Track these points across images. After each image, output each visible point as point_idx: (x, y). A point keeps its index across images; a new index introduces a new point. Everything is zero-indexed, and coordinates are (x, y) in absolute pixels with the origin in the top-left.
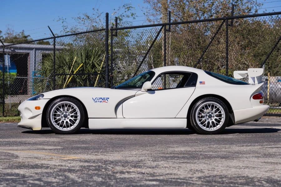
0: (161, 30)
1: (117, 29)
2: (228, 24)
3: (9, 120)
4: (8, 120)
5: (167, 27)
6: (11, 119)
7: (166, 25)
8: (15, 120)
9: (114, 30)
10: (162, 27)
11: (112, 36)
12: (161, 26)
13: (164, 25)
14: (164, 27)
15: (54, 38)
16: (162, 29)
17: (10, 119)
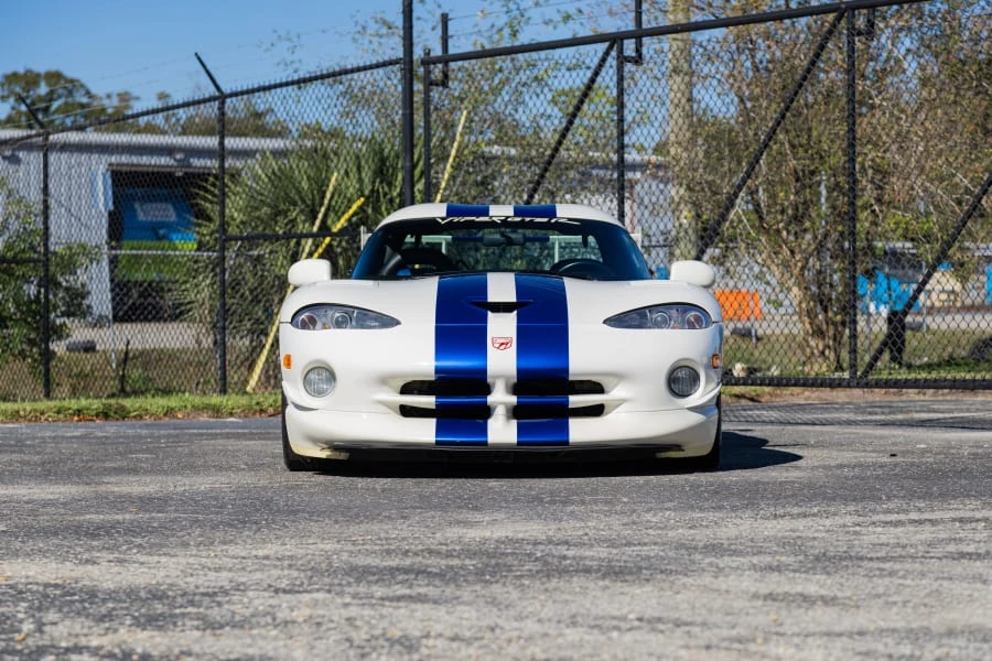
0: (603, 60)
1: (446, 59)
2: (854, 28)
3: (22, 413)
4: (18, 412)
5: (629, 47)
6: (28, 408)
7: (622, 39)
8: (42, 413)
9: (436, 61)
10: (610, 48)
11: (430, 84)
12: (606, 45)
13: (615, 40)
14: (615, 48)
15: (222, 97)
16: (607, 53)
17: (24, 410)
